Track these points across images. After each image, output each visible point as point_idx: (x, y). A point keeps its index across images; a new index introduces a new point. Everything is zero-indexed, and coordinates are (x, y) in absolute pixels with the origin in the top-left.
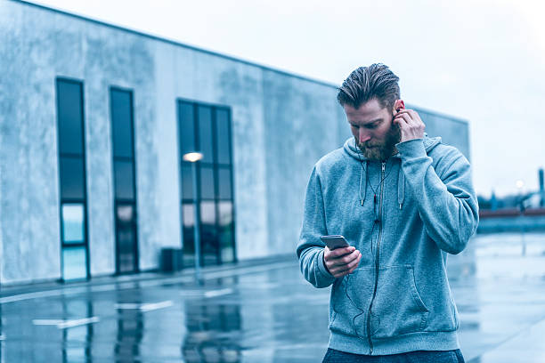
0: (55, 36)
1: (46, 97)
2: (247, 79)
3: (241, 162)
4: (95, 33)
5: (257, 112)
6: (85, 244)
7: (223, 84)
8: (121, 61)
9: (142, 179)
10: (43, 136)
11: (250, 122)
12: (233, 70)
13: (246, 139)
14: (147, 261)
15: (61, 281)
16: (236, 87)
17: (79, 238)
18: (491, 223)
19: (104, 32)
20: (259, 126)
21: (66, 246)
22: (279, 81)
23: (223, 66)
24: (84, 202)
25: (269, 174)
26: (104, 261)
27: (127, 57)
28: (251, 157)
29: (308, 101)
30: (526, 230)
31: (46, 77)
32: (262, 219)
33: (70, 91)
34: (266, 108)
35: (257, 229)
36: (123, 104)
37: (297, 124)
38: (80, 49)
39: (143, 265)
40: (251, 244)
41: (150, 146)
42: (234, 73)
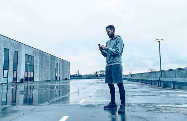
0: (5, 41)
1: (2, 51)
2: (37, 52)
3: (35, 65)
4: (12, 41)
5: (38, 58)
6: (7, 77)
7: (33, 52)
8: (16, 47)
9: (18, 67)
10: (1, 58)
11: (37, 59)
12: (35, 50)
13: (36, 62)
14: (18, 81)
15: (2, 83)
16: (35, 53)
17: (7, 76)
18: (72, 78)
19: (14, 41)
20: (38, 60)
21: (4, 77)
22: (42, 53)
23: (33, 49)
24: (8, 70)
25: (40, 67)
26: (11, 80)
27: (17, 46)
28: (37, 64)
29: (46, 56)
30: (78, 79)
31: (3, 48)
32: (38, 75)
33: (7, 51)
34: (40, 57)
35: (37, 76)
36: (16, 54)
37: (44, 60)
38: (9, 44)
39: (17, 82)
40: (36, 79)
41: (20, 61)
42: (35, 51)
